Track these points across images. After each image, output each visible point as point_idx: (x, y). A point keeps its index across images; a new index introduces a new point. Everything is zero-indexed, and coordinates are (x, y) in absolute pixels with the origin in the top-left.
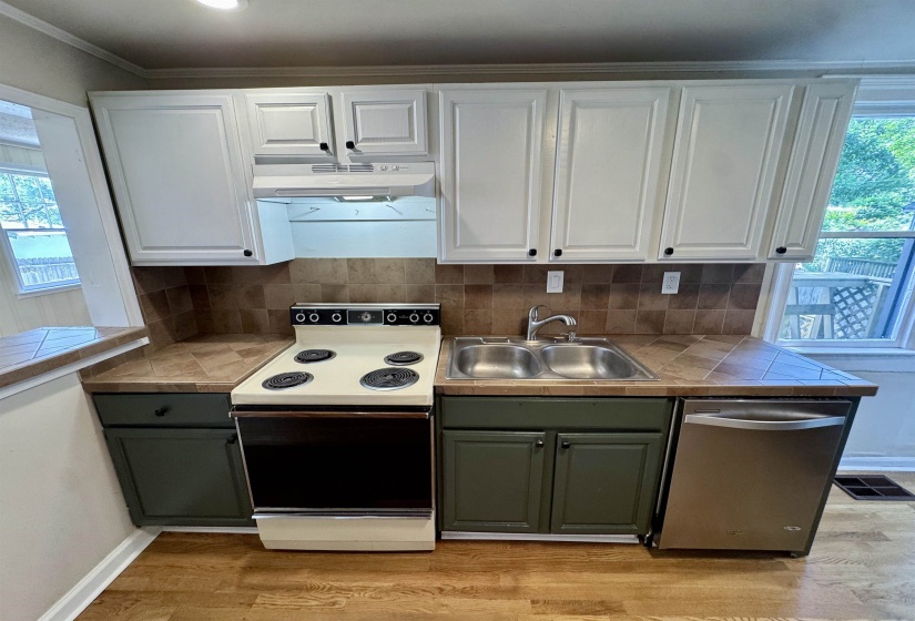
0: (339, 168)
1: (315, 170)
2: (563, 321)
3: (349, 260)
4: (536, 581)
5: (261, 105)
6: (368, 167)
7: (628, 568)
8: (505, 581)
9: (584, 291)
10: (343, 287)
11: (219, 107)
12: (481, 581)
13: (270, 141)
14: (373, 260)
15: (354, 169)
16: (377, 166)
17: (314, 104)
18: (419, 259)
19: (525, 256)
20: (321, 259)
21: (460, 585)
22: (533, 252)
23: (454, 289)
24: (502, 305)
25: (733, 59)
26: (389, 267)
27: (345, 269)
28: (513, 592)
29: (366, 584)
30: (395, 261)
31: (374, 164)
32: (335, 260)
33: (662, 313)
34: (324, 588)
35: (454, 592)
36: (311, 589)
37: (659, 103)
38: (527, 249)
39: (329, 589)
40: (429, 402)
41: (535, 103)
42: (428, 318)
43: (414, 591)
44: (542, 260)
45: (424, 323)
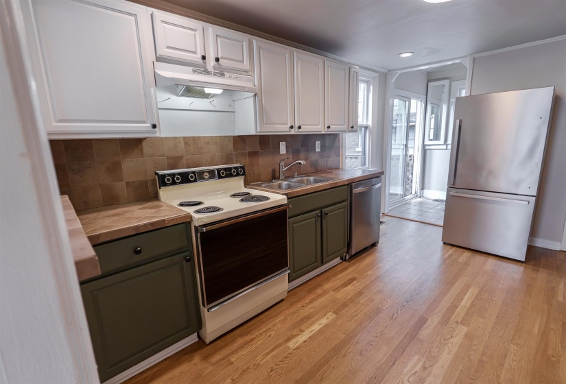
0: (207, 72)
1: (195, 72)
2: (300, 163)
3: (184, 138)
4: (327, 286)
5: (163, 22)
6: (222, 74)
8: (319, 291)
9: (293, 152)
10: (182, 157)
11: (135, 15)
12: (312, 296)
13: (168, 47)
14: (199, 137)
15: (215, 74)
16: (227, 74)
17: (195, 30)
18: (225, 136)
19: (288, 129)
20: (166, 138)
21: (307, 301)
22: (292, 127)
23: (243, 154)
24: (264, 163)
25: (324, 51)
26: (209, 142)
27: (182, 145)
29: (274, 323)
30: (212, 137)
31: (225, 73)
32: (176, 138)
33: (317, 161)
34: (257, 336)
35: (308, 304)
36: (252, 340)
37: (321, 64)
38: (289, 126)
39: (261, 334)
40: (286, 202)
41: (287, 55)
42: (241, 171)
43: (294, 313)
44: (293, 132)
45: (238, 175)
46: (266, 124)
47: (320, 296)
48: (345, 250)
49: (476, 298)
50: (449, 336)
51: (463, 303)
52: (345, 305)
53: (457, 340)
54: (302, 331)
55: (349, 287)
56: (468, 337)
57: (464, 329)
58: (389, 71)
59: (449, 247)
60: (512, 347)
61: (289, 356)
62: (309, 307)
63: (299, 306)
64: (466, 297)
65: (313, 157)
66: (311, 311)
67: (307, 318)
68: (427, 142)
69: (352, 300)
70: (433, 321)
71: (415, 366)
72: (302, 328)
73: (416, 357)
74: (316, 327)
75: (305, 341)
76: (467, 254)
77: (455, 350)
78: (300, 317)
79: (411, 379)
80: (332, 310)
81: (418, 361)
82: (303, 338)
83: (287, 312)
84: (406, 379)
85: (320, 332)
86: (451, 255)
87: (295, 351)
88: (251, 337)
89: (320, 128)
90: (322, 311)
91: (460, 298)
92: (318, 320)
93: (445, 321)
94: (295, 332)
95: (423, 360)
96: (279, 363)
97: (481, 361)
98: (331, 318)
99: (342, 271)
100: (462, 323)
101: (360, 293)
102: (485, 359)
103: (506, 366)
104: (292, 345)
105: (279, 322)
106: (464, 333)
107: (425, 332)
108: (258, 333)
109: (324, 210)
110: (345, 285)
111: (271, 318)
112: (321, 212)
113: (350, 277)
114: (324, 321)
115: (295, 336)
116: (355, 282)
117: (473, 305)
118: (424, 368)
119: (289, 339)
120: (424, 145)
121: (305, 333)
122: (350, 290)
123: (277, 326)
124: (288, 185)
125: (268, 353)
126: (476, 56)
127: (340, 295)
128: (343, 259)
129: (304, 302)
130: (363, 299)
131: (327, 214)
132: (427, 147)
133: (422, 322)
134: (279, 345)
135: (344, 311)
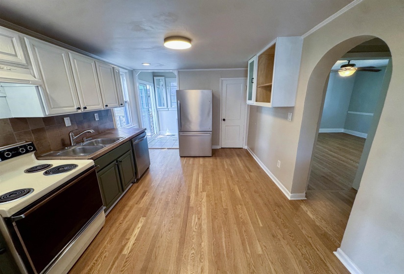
2: (89, 132)
4: (131, 203)
7: (138, 187)
8: (127, 209)
12: (123, 214)
19: (76, 110)
21: (122, 219)
22: (79, 108)
23: (26, 133)
24: (51, 136)
28: (131, 208)
29: (103, 246)
33: (98, 126)
34: (94, 263)
35: (123, 221)
36: (91, 269)
37: (93, 64)
38: (76, 107)
39: (96, 261)
40: (93, 164)
41: (63, 55)
42: (30, 148)
43: (116, 231)
44: (79, 111)
45: (27, 152)
46: (54, 108)
47: (129, 211)
48: (134, 177)
49: (203, 178)
50: (201, 200)
51: (200, 183)
52: (148, 209)
53: (204, 200)
54: (129, 239)
55: (145, 198)
56: (208, 196)
57: (205, 194)
58: (134, 70)
59: (183, 158)
60: (222, 192)
61: (128, 259)
62: (125, 222)
63: (117, 225)
64: (200, 179)
65: (94, 124)
66: (128, 223)
67: (127, 229)
68: (158, 107)
69: (150, 204)
70: (193, 196)
71: (195, 220)
72: (127, 237)
73: (194, 215)
74: (137, 231)
75: (134, 244)
76: (192, 159)
77: (205, 204)
78: (122, 231)
79: (196, 227)
80: (141, 216)
81: (195, 218)
82: (131, 243)
83: (111, 233)
84: (194, 229)
85: (141, 233)
86: (186, 162)
87: (130, 254)
88: (89, 268)
89: (100, 107)
90: (135, 220)
91: (197, 180)
92: (135, 227)
93: (197, 194)
94: (123, 243)
95: (197, 216)
96: (123, 269)
97: (216, 204)
98: (143, 221)
99: (135, 190)
100: (203, 191)
101: (153, 198)
102: (216, 202)
103: (223, 201)
104: (126, 252)
105: (108, 243)
106: (205, 195)
107: (192, 203)
108: (94, 261)
109: (118, 160)
110: (142, 197)
111: (99, 244)
112: (117, 162)
113: (142, 191)
114: (140, 225)
115: (125, 245)
116: (147, 193)
117: (203, 182)
118: (199, 219)
119: (122, 250)
120: (157, 109)
121: (131, 239)
122: (146, 199)
123: (108, 247)
124: (83, 148)
125: (111, 269)
126: (180, 70)
127: (141, 205)
128: (134, 183)
129: (120, 221)
130: (156, 201)
131: (121, 162)
132: (158, 110)
133: (189, 198)
134: (117, 258)
135: (149, 213)
